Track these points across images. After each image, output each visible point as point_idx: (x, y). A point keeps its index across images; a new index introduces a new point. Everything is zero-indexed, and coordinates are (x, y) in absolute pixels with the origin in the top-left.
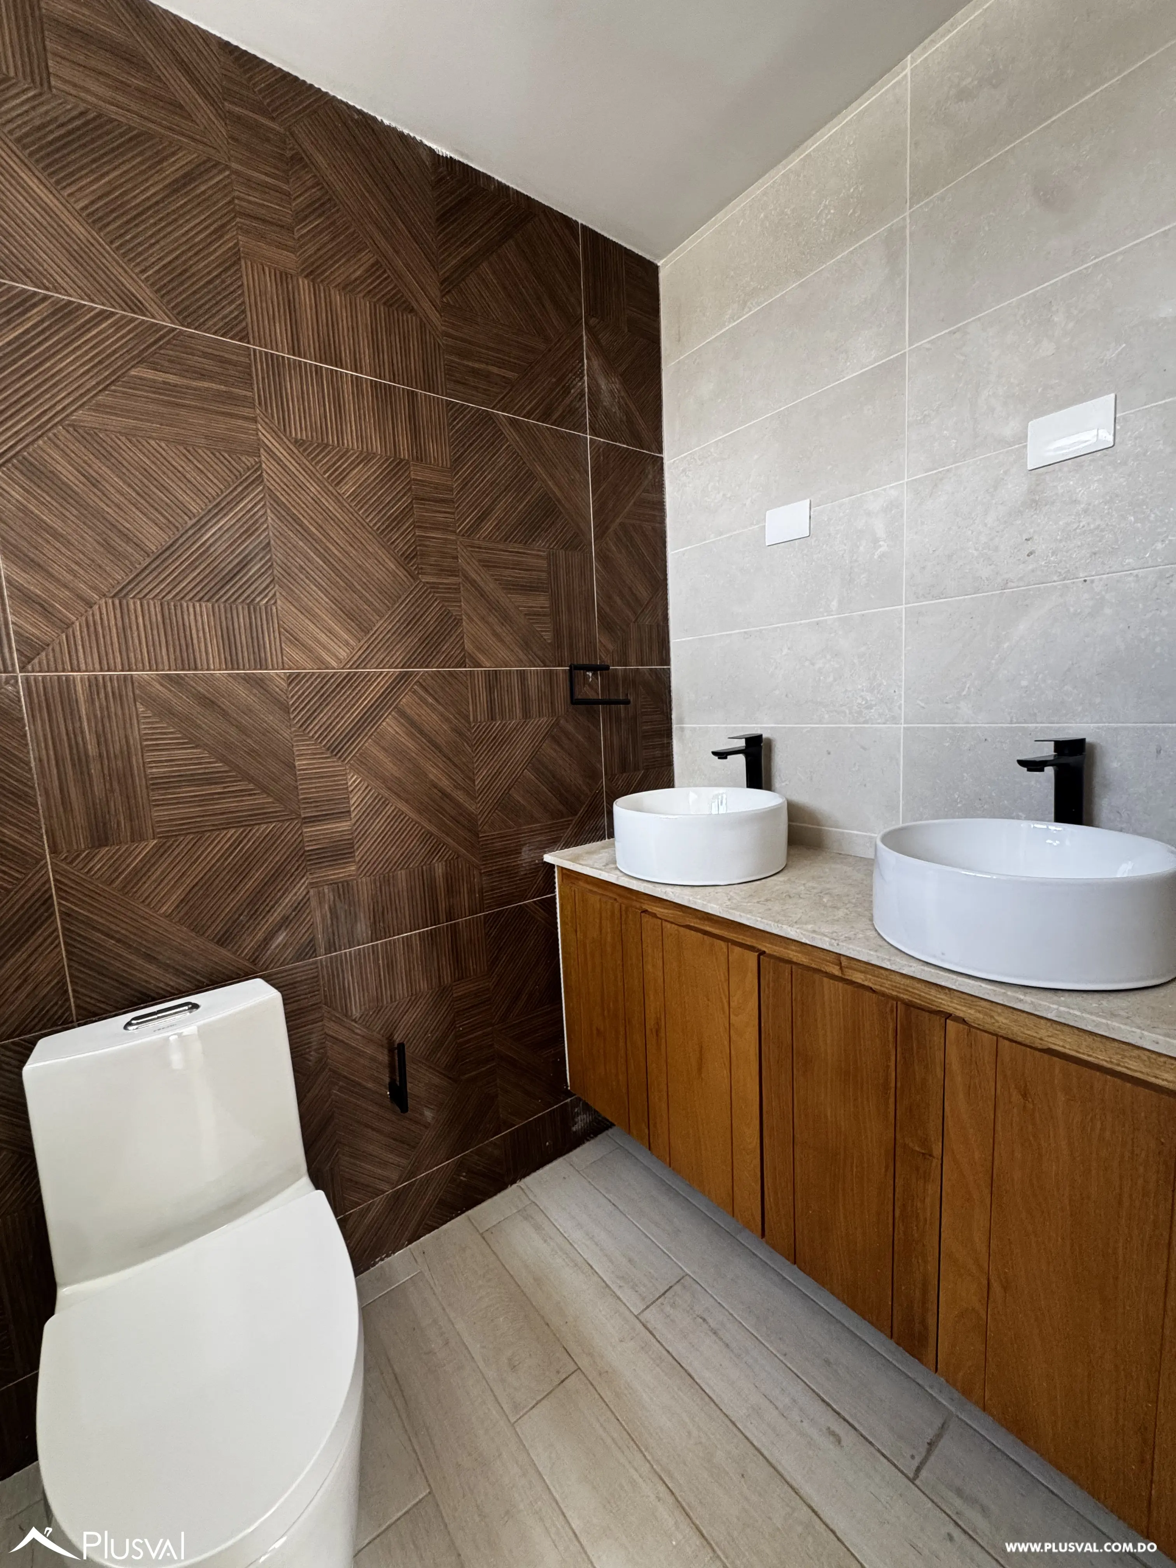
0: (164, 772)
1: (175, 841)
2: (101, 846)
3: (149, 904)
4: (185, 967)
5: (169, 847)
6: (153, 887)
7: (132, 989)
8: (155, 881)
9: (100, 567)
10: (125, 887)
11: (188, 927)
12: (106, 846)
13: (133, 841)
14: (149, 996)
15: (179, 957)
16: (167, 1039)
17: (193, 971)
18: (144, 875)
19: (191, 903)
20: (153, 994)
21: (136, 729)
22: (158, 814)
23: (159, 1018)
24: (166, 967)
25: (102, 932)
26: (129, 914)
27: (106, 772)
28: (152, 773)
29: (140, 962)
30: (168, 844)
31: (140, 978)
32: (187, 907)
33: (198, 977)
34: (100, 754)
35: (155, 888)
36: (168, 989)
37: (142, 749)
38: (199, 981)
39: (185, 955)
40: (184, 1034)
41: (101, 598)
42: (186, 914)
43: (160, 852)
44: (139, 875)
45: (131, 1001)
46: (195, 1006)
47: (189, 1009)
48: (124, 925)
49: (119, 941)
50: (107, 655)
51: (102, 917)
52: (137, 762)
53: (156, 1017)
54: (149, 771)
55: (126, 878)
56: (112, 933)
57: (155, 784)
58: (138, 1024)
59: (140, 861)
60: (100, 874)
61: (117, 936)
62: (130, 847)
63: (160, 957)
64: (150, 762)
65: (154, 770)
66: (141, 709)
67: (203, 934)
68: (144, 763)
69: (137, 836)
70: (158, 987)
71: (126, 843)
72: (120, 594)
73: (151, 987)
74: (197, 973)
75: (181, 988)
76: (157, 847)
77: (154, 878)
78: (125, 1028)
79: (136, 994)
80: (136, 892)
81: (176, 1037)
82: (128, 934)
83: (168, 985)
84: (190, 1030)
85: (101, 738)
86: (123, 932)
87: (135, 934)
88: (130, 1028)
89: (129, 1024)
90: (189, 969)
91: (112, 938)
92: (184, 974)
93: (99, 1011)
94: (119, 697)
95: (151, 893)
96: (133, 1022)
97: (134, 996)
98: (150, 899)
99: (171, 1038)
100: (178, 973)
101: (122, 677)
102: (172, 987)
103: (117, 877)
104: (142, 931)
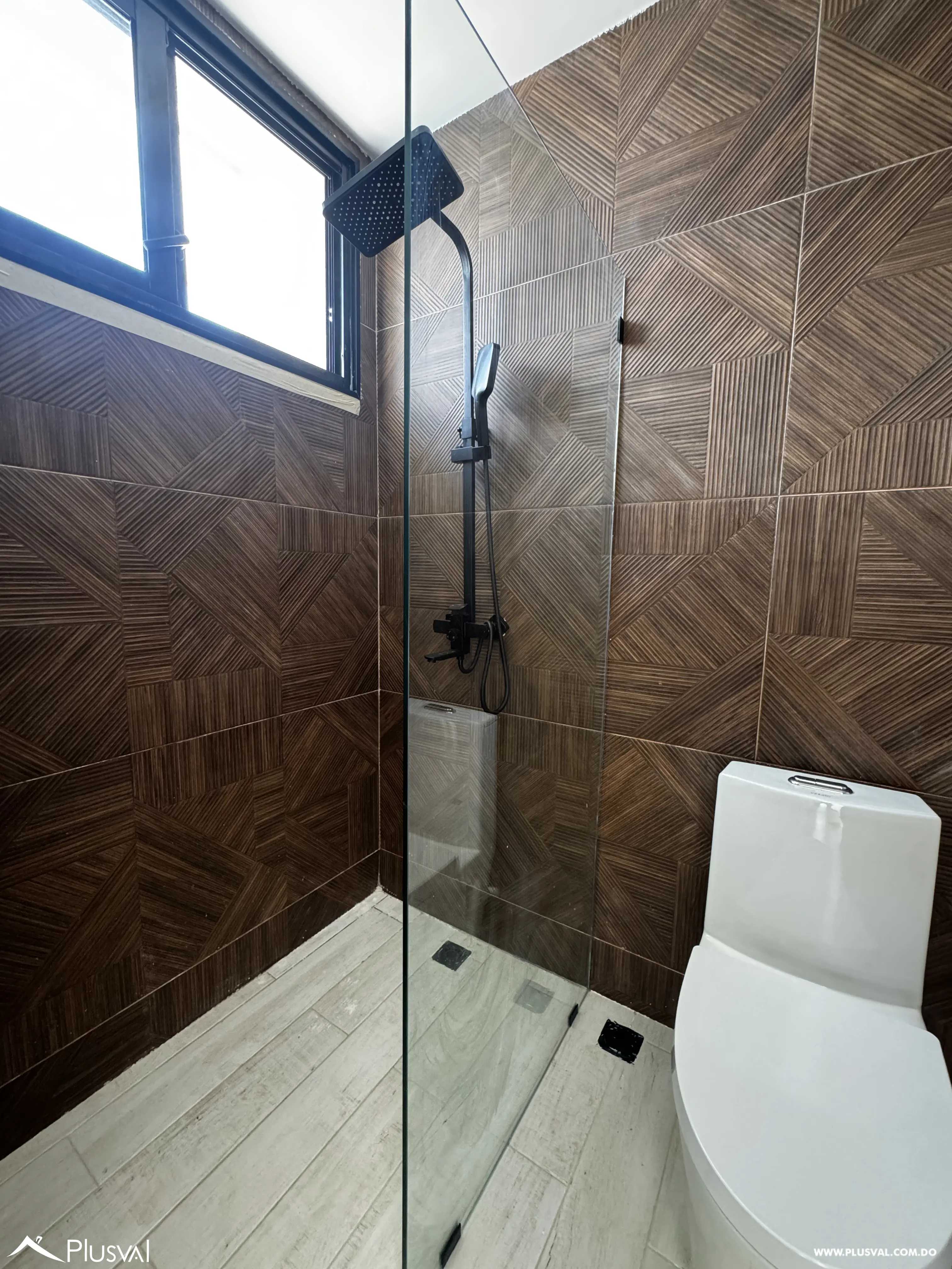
0: (872, 581)
1: (865, 644)
2: (804, 634)
3: (830, 691)
4: (847, 755)
5: (860, 648)
6: (837, 678)
7: (800, 755)
8: (841, 673)
9: (860, 401)
10: (814, 672)
11: (859, 722)
12: (809, 635)
13: (830, 636)
14: (811, 765)
15: (844, 745)
16: (818, 804)
17: (853, 762)
18: (833, 665)
19: (867, 702)
20: (814, 765)
21: (857, 541)
22: (857, 617)
23: (816, 785)
24: (831, 749)
25: (790, 702)
26: (813, 694)
27: (823, 575)
28: (861, 581)
29: (811, 735)
30: (859, 645)
31: (808, 749)
32: (862, 705)
33: (856, 769)
34: (822, 559)
35: (839, 680)
36: (828, 767)
37: (857, 558)
38: (856, 772)
39: (849, 744)
40: (832, 807)
41: (854, 428)
42: (861, 709)
43: (850, 650)
44: (829, 664)
45: (796, 763)
46: (850, 791)
47: (843, 790)
48: (806, 702)
49: (799, 713)
50: (847, 478)
51: (792, 690)
52: (850, 570)
53: (814, 783)
54: (859, 578)
55: (817, 664)
56: (797, 706)
57: (862, 591)
58: (799, 781)
59: (832, 654)
60: (798, 656)
61: (800, 709)
62: (828, 639)
63: (828, 738)
64: (861, 571)
65: (863, 578)
66: (865, 522)
67: (871, 733)
68: (856, 570)
69: (834, 632)
70: (820, 762)
71: (825, 636)
72: (872, 423)
73: (815, 759)
74: (857, 766)
75: (839, 771)
76: (850, 646)
77: (840, 670)
78: (790, 779)
79: (803, 761)
80: (822, 678)
81: (826, 805)
82: (808, 710)
83: (828, 764)
84: (837, 806)
85: (826, 547)
86: (805, 707)
87: (813, 712)
88: (794, 782)
89: (793, 778)
90: (850, 759)
91: (796, 709)
92: (845, 760)
93: (774, 761)
94: (848, 513)
95: (833, 683)
96: (796, 778)
97: (801, 761)
98: (832, 687)
99: (821, 805)
100: (840, 757)
101: (856, 495)
102: (832, 767)
103: (811, 662)
104: (819, 712)
